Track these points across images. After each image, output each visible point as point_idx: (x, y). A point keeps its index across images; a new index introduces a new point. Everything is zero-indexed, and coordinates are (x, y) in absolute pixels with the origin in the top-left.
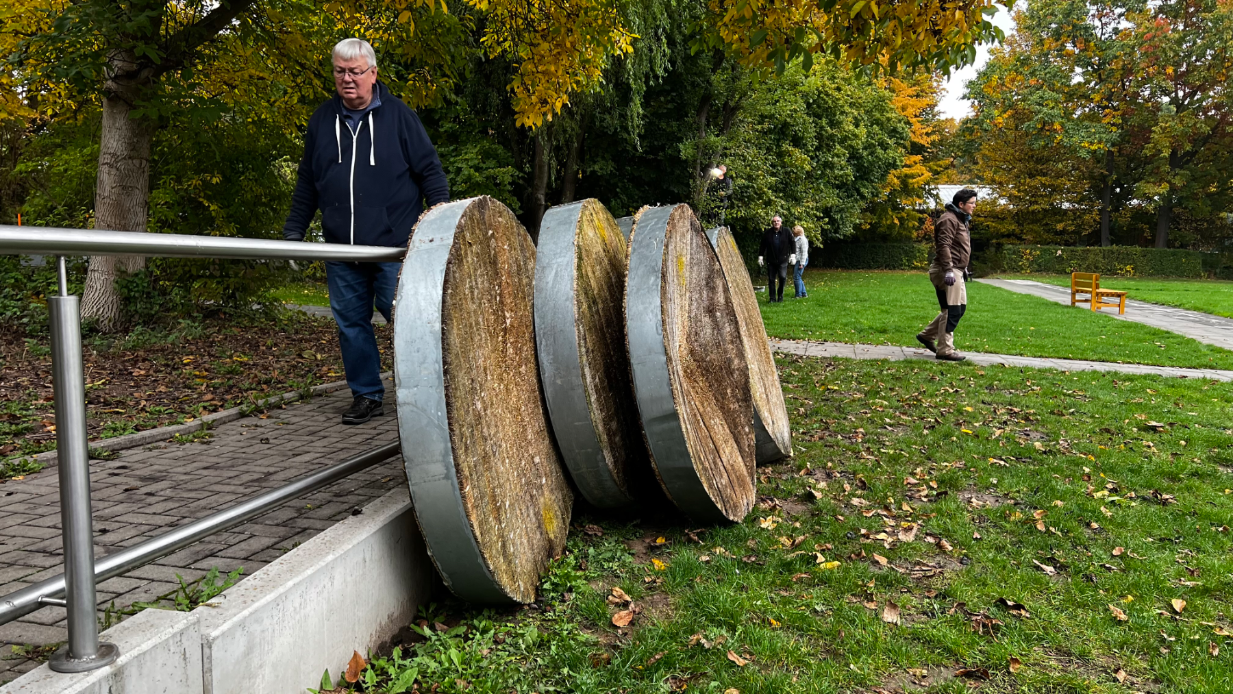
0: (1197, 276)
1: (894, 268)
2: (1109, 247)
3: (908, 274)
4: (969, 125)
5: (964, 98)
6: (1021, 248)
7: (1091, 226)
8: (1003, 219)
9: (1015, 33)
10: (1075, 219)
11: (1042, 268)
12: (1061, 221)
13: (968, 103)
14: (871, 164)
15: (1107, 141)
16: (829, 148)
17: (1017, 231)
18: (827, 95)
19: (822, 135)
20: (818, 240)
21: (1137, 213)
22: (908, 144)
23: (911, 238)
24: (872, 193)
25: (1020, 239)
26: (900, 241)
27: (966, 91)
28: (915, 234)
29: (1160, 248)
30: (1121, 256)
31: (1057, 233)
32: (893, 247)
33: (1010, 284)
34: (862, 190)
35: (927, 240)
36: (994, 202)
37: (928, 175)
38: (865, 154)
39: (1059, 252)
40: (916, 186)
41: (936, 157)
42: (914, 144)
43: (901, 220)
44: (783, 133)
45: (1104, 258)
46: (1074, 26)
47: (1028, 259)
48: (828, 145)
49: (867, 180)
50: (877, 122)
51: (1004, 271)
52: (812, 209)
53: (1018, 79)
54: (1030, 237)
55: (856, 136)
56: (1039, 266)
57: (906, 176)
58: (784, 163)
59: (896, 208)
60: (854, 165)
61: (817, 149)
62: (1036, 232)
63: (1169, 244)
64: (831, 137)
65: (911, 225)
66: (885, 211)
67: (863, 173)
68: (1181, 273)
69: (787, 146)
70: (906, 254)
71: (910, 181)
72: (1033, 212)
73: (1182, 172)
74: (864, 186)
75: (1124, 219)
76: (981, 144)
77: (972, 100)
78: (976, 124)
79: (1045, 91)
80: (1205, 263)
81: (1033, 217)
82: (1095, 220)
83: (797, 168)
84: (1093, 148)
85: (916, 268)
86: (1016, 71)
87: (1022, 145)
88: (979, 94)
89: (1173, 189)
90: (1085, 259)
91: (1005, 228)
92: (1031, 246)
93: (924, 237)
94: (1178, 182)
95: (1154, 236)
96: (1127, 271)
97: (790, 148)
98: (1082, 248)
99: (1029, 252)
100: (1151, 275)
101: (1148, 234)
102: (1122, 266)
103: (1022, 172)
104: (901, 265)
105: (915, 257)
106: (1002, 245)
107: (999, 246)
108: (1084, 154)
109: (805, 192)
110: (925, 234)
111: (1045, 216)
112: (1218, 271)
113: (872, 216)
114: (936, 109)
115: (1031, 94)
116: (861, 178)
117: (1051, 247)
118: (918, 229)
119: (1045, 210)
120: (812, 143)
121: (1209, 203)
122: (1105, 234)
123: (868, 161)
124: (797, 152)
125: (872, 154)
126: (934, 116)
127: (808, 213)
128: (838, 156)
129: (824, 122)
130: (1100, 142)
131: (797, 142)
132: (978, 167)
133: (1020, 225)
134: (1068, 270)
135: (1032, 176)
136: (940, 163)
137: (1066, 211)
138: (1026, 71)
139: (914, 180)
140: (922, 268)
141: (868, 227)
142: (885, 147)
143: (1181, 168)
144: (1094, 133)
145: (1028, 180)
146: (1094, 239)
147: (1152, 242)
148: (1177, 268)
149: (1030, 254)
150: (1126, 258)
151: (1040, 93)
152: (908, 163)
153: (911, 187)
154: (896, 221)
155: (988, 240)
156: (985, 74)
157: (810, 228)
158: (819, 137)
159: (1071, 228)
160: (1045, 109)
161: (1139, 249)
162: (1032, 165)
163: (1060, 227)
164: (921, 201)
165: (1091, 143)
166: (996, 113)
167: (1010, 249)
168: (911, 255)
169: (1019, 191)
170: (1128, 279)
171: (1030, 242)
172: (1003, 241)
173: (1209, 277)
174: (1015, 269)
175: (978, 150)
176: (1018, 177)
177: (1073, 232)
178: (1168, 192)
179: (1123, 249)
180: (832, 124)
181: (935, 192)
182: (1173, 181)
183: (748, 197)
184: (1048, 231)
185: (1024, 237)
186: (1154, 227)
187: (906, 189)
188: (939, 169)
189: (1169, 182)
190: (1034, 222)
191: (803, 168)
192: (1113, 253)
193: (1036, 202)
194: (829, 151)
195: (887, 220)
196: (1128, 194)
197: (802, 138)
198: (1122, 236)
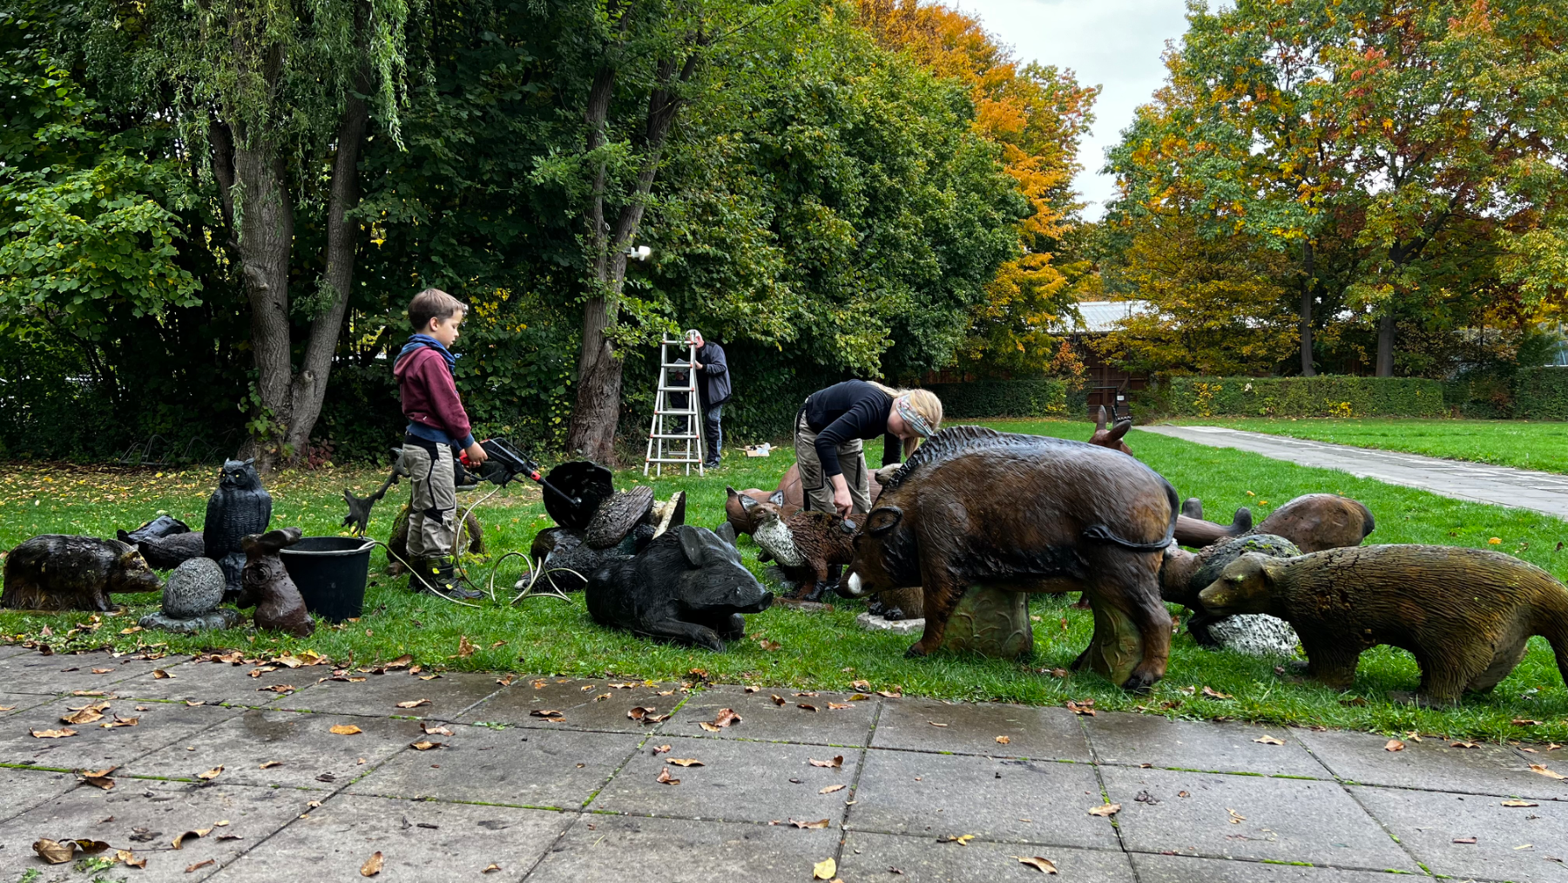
0: (1439, 415)
1: (1020, 414)
2: (1315, 378)
3: (1040, 421)
4: (1114, 209)
5: (1106, 171)
6: (1196, 380)
7: (1288, 349)
8: (1168, 342)
9: (1171, 84)
10: (1266, 340)
11: (1227, 409)
12: (1247, 344)
13: (1112, 178)
14: (970, 251)
15: (1307, 226)
16: (890, 214)
17: (1189, 358)
18: (881, 122)
19: (875, 190)
20: (875, 365)
21: (1348, 329)
22: (1032, 238)
23: (1043, 372)
24: (973, 297)
25: (1193, 369)
26: (1028, 376)
27: (1109, 162)
28: (1047, 365)
29: (1382, 377)
30: (1333, 389)
31: (1243, 359)
32: (1018, 385)
33: (1187, 431)
34: (957, 291)
35: (1064, 373)
36: (1154, 319)
37: (1060, 280)
38: (958, 235)
39: (1249, 386)
40: (1045, 296)
41: (1072, 258)
42: (1040, 238)
43: (1027, 345)
44: (803, 181)
45: (1310, 392)
46: (1252, 67)
47: (1206, 397)
48: (887, 209)
49: (964, 276)
50: (977, 188)
51: (1174, 415)
52: (864, 313)
53: (1179, 143)
54: (1206, 366)
55: (939, 202)
56: (1222, 405)
57: (1031, 282)
58: (807, 232)
59: (1019, 329)
60: (943, 252)
61: (867, 213)
62: (1213, 359)
63: (1397, 371)
64: (894, 194)
65: (1040, 353)
66: (1003, 333)
67: (958, 266)
68: (1414, 411)
69: (812, 204)
70: (1036, 394)
71: (1037, 289)
72: (1209, 329)
73: (1411, 268)
74: (959, 285)
75: (1331, 340)
76: (1133, 237)
77: (1117, 174)
78: (1124, 208)
79: (1218, 157)
80: (1446, 398)
81: (1208, 338)
82: (1293, 341)
83: (830, 241)
84: (1287, 236)
85: (1049, 414)
86: (1175, 133)
87: (1189, 236)
88: (1127, 164)
89: (1400, 293)
90: (1284, 395)
91: (1172, 354)
92: (1208, 379)
93: (1059, 370)
94: (1405, 282)
95: (1373, 362)
96: (1343, 410)
97: (818, 207)
98: (1279, 379)
99: (1208, 386)
100: (1376, 415)
101: (1364, 358)
102: (1335, 403)
103: (1192, 275)
104: (1030, 410)
105: (1049, 398)
106: (1170, 377)
107: (1164, 381)
108: (1276, 245)
109: (850, 285)
110: (1062, 366)
111: (1224, 337)
112: (1465, 406)
113: (985, 340)
114: (1069, 190)
115: (1199, 163)
116: (955, 272)
117: (1237, 379)
118: (1051, 358)
119: (1223, 328)
120: (861, 204)
121: (1449, 310)
122: (1307, 360)
123: (964, 246)
124: (828, 214)
125: (969, 235)
126: (1066, 198)
127: (858, 323)
128: (906, 227)
129: (877, 167)
130: (1297, 227)
131: (831, 198)
132: (1131, 269)
133: (1191, 349)
134: (1262, 411)
135: (1203, 280)
136: (1078, 264)
137: (1252, 331)
138: (1189, 133)
139: (1043, 288)
140: (1059, 414)
141: (980, 356)
142: (988, 224)
143: (1408, 264)
144: (1289, 215)
145: (1200, 285)
146: (1293, 366)
147: (1371, 370)
148: (1410, 404)
149: (1208, 389)
150: (1341, 392)
151: (1211, 161)
152: (1033, 264)
153: (1038, 298)
154: (1021, 348)
155: (1148, 372)
156: (1134, 137)
157: (861, 346)
158: (872, 194)
159: (1262, 352)
160: (1220, 183)
161: (1356, 378)
162: (1203, 264)
163: (1246, 350)
164: (1054, 318)
165: (1285, 230)
166: (1152, 191)
167: (1180, 384)
168: (1042, 396)
169: (1188, 301)
170: (1347, 421)
171: (1207, 373)
172: (1171, 372)
173: (1453, 415)
174: (1189, 412)
175: (1130, 245)
176: (1184, 281)
177: (1264, 359)
178: (1393, 297)
179: (1336, 378)
180: (891, 171)
181: (1072, 307)
182: (1399, 282)
183: (720, 280)
184: (1231, 357)
185: (1198, 366)
186: (1372, 349)
187: (1031, 300)
188: (1076, 273)
189: (1394, 284)
190: (1210, 345)
191: (840, 241)
192: (1321, 385)
193: (1212, 317)
194: (891, 218)
195: (1007, 346)
196: (1334, 305)
197: (840, 193)
198: (1329, 362)
